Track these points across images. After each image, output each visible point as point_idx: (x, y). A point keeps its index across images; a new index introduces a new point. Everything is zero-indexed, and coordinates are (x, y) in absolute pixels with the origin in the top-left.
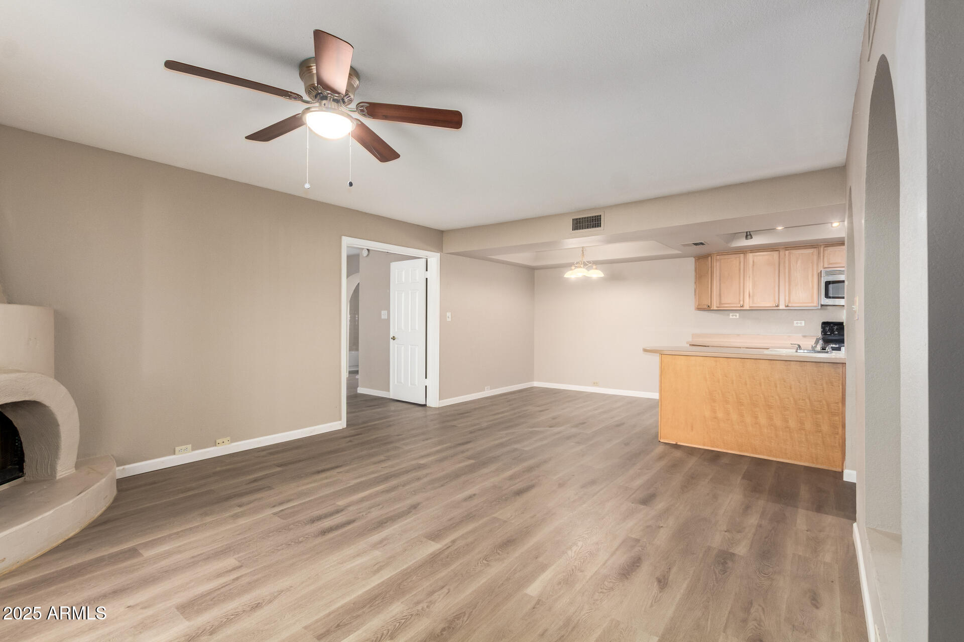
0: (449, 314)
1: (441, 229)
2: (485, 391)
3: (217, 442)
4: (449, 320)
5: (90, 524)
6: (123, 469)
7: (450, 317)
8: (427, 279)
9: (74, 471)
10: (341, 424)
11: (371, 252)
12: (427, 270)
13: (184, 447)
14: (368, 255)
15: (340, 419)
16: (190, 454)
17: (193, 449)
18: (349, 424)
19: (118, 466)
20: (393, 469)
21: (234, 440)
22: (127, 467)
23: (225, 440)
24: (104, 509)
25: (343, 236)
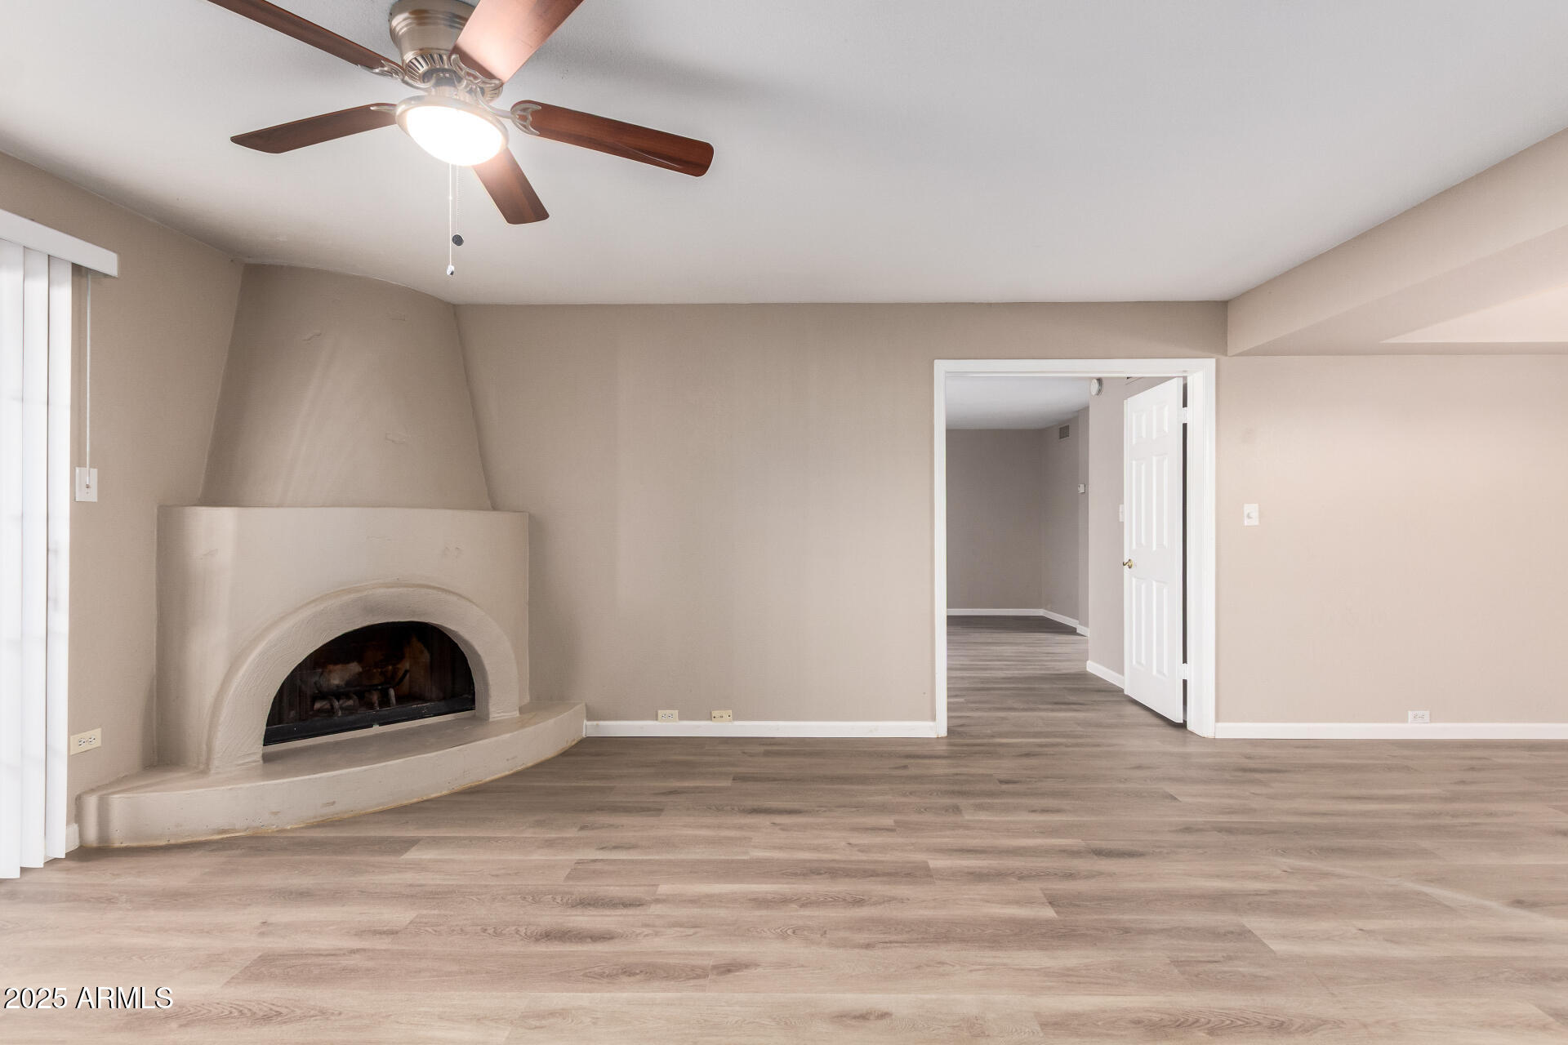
0: (1251, 509)
1: (1218, 298)
2: (1407, 722)
3: (713, 715)
4: (1255, 522)
5: (470, 788)
6: (597, 725)
7: (1255, 515)
8: (1185, 426)
9: (518, 715)
10: (935, 728)
11: (1104, 382)
12: (1185, 405)
13: (668, 712)
14: (1099, 391)
15: (934, 718)
16: (674, 723)
17: (681, 719)
18: (951, 731)
19: (589, 719)
20: (863, 857)
21: (737, 717)
22: (602, 723)
23: (725, 713)
24: (507, 773)
25: (936, 361)
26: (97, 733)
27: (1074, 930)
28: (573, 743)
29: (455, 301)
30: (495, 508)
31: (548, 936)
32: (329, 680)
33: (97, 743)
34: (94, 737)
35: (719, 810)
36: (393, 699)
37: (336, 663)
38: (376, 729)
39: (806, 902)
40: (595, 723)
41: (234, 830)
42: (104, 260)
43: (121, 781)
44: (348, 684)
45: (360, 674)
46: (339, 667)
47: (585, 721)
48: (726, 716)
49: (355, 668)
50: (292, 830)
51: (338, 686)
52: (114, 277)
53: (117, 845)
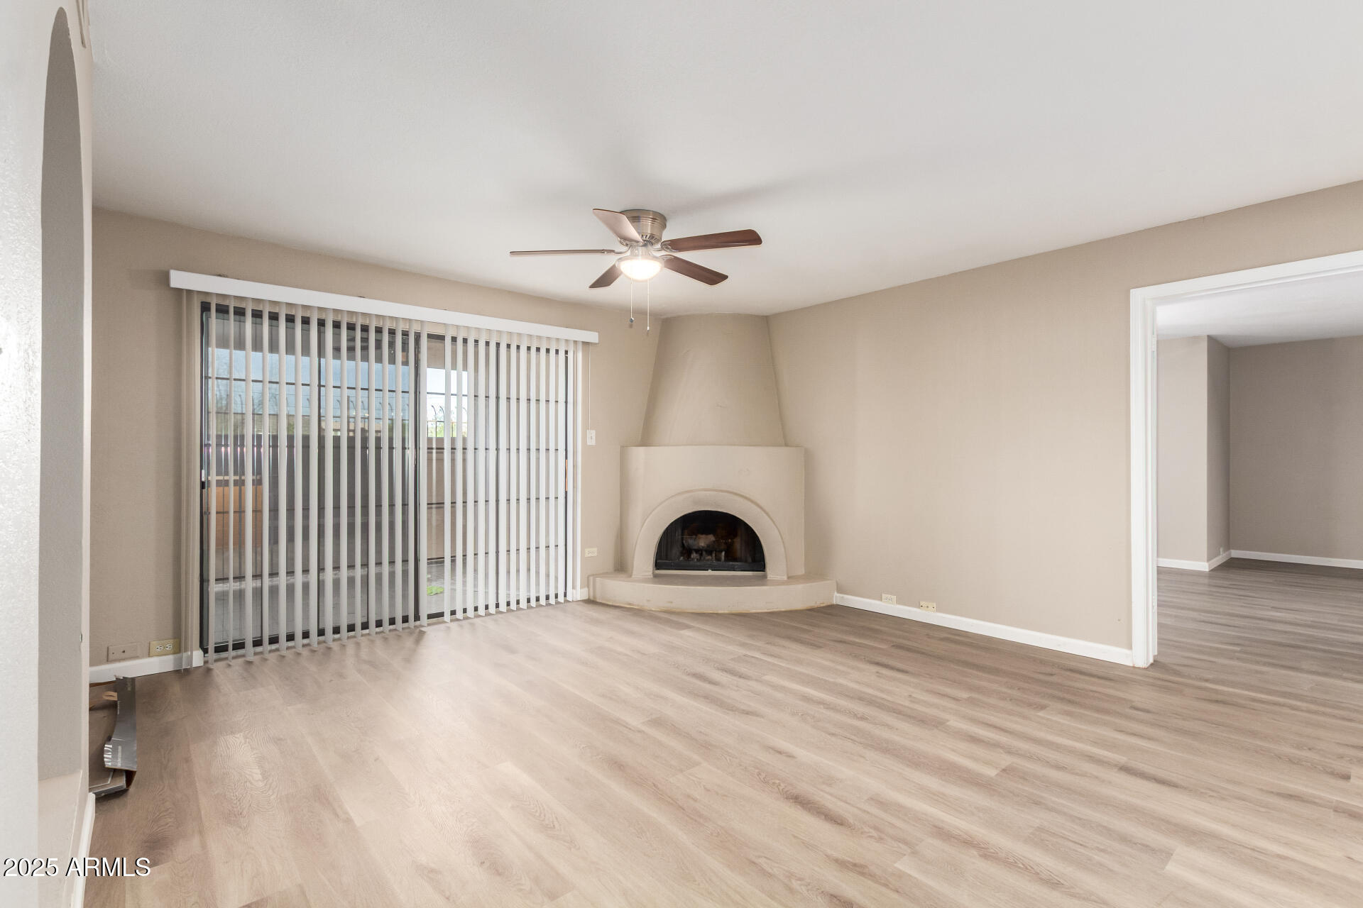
3: (921, 605)
10: (1129, 657)
13: (889, 596)
15: (1130, 647)
16: (892, 605)
17: (898, 603)
19: (839, 592)
21: (940, 609)
23: (930, 605)
24: (766, 611)
25: (1131, 291)
26: (595, 549)
27: (990, 785)
28: (822, 605)
29: (765, 314)
30: (786, 445)
31: (695, 675)
32: (698, 543)
33: (595, 554)
34: (592, 552)
35: (856, 657)
36: (723, 558)
37: (702, 534)
38: (710, 572)
39: (828, 706)
40: (841, 595)
41: (633, 605)
42: (592, 337)
43: (605, 575)
44: (708, 546)
45: (714, 542)
46: (704, 536)
47: (836, 593)
48: (930, 607)
49: (711, 538)
50: (655, 611)
51: (703, 547)
52: (596, 344)
53: (598, 601)
